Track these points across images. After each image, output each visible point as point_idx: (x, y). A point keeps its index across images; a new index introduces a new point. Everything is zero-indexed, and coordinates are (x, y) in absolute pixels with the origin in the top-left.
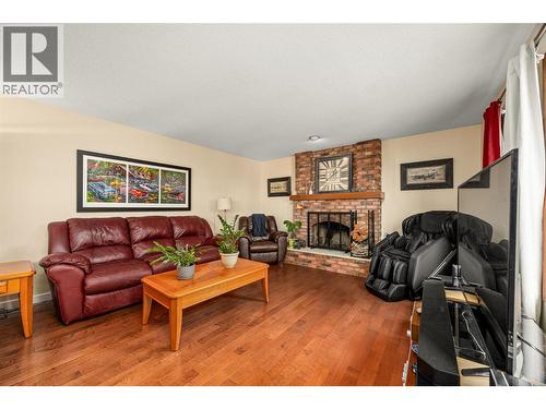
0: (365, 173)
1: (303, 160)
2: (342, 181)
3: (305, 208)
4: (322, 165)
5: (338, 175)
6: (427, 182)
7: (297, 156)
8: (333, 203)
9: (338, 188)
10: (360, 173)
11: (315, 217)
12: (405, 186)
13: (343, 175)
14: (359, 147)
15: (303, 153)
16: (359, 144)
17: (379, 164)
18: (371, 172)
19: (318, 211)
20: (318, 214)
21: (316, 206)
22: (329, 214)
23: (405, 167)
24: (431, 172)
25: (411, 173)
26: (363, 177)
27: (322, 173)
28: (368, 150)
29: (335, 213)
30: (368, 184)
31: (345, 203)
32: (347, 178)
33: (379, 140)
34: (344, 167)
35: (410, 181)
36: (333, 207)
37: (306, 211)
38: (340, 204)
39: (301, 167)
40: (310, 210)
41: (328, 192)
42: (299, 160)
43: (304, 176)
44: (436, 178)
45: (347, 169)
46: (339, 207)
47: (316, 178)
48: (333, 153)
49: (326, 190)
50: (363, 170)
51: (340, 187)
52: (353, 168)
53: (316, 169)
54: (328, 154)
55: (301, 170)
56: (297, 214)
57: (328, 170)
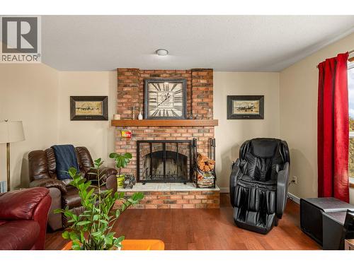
0: (200, 100)
1: (128, 78)
2: (177, 108)
3: (134, 135)
4: (151, 87)
5: (171, 100)
6: (247, 113)
7: (120, 72)
8: (168, 130)
9: (170, 114)
10: (196, 100)
11: (147, 146)
12: (231, 116)
13: (176, 100)
14: (194, 74)
15: (129, 70)
16: (192, 70)
17: (212, 92)
18: (206, 100)
19: (151, 139)
20: (150, 143)
21: (147, 133)
22: (164, 143)
23: (231, 99)
24: (250, 105)
25: (237, 104)
26: (198, 104)
27: (152, 96)
28: (203, 78)
29: (171, 142)
30: (202, 112)
31: (183, 130)
32: (180, 104)
33: (211, 70)
34: (177, 92)
35: (236, 112)
36: (168, 134)
37: (135, 139)
38: (176, 132)
39: (125, 86)
40: (140, 138)
41: (159, 118)
42: (122, 77)
43: (129, 97)
44: (254, 110)
45: (180, 94)
46: (175, 135)
47: (144, 100)
48: (165, 75)
49: (157, 115)
50: (198, 97)
51: (174, 113)
52: (188, 95)
53: (144, 90)
54: (159, 76)
55: (126, 89)
56: (121, 143)
57: (159, 94)
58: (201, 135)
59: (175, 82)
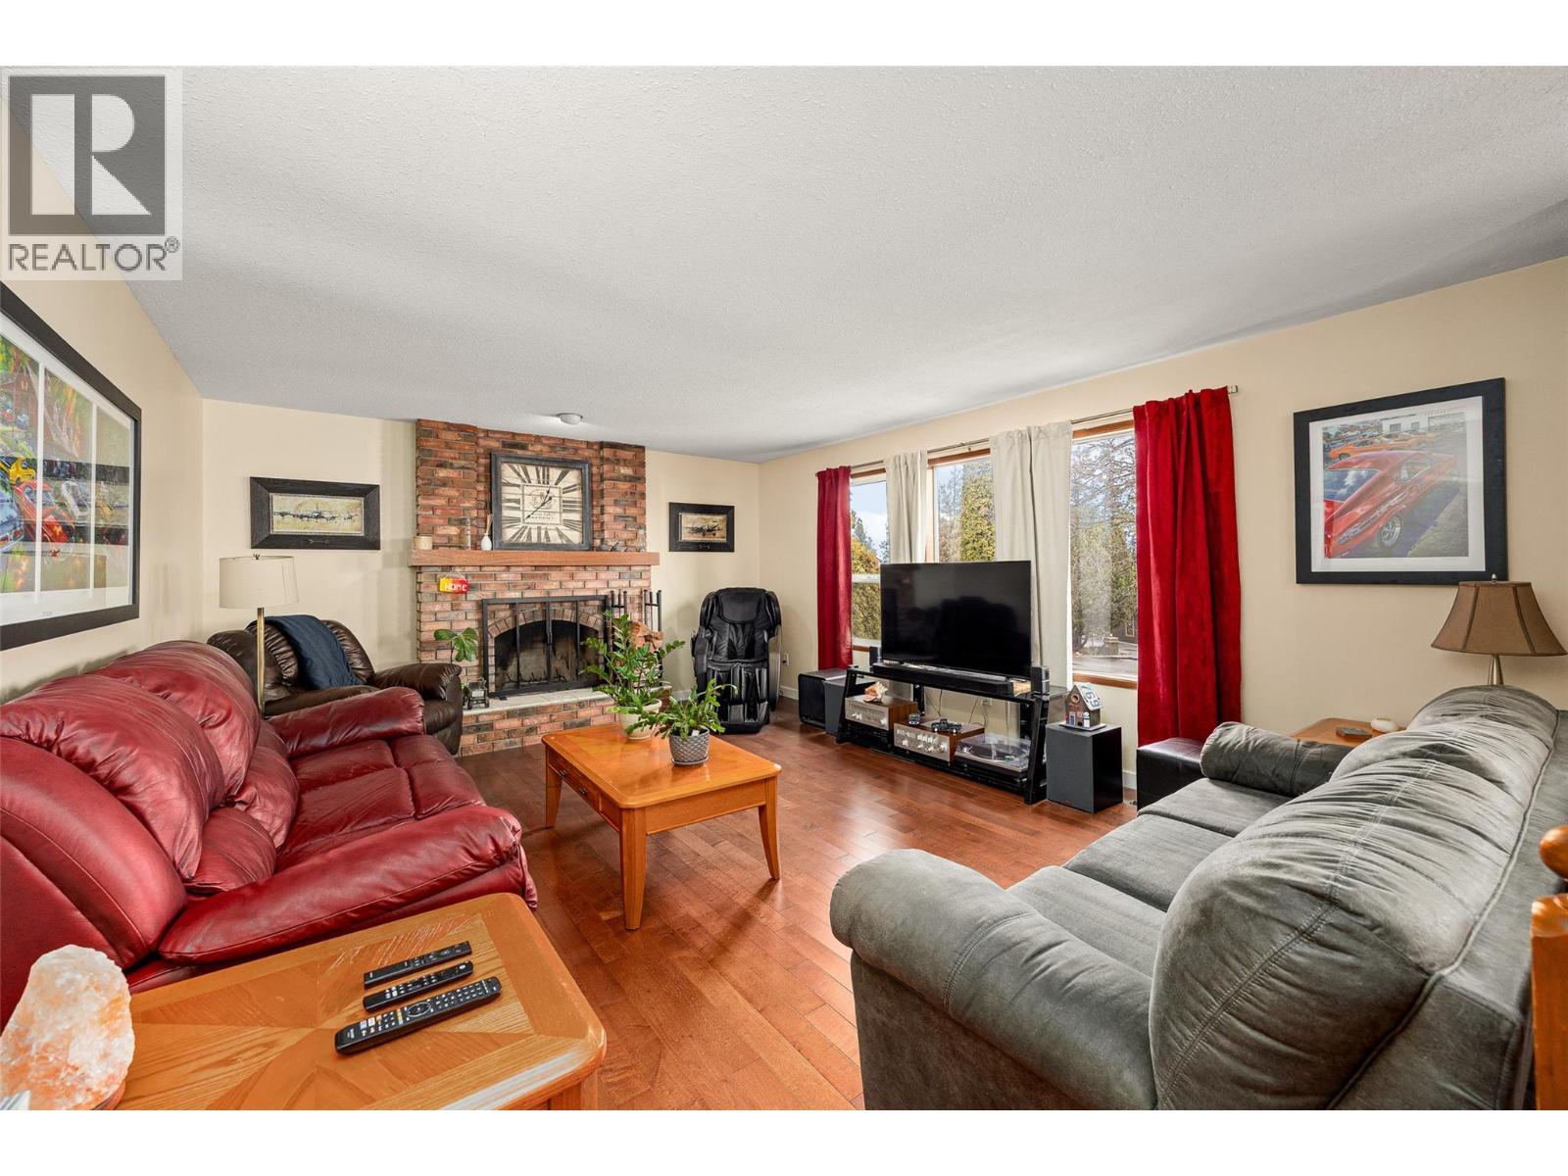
0: (619, 510)
1: (448, 445)
2: (568, 524)
3: (470, 587)
4: (508, 473)
5: (555, 505)
6: (706, 539)
7: (424, 432)
8: (555, 575)
9: (555, 539)
10: (610, 510)
11: (504, 613)
12: (676, 545)
13: (567, 506)
14: (606, 453)
15: (449, 427)
16: (602, 445)
17: (643, 495)
18: (632, 511)
19: (515, 595)
20: (512, 605)
21: (507, 586)
22: (545, 604)
23: (676, 510)
24: (711, 524)
25: (689, 521)
26: (617, 517)
27: (508, 493)
28: (626, 463)
29: (561, 601)
30: (625, 535)
31: (588, 575)
32: (576, 517)
33: (642, 448)
34: (567, 490)
35: (686, 536)
36: (555, 586)
37: (474, 596)
38: (572, 577)
39: (441, 465)
40: (487, 594)
41: (529, 546)
42: (431, 443)
43: (453, 492)
44: (718, 534)
45: (576, 495)
46: (572, 585)
47: (492, 502)
48: (538, 448)
49: (524, 539)
50: (616, 504)
51: (561, 535)
52: (592, 495)
53: (492, 479)
54: (523, 447)
55: (442, 473)
56: (437, 608)
57: (527, 490)
58: (625, 583)
59: (566, 465)
